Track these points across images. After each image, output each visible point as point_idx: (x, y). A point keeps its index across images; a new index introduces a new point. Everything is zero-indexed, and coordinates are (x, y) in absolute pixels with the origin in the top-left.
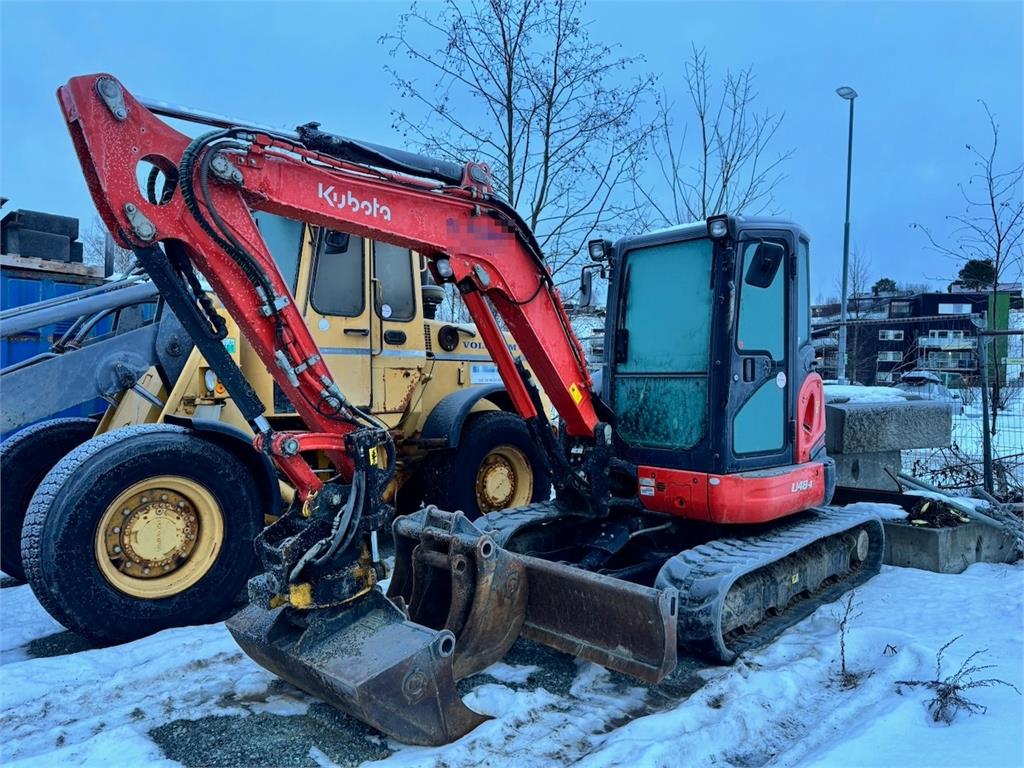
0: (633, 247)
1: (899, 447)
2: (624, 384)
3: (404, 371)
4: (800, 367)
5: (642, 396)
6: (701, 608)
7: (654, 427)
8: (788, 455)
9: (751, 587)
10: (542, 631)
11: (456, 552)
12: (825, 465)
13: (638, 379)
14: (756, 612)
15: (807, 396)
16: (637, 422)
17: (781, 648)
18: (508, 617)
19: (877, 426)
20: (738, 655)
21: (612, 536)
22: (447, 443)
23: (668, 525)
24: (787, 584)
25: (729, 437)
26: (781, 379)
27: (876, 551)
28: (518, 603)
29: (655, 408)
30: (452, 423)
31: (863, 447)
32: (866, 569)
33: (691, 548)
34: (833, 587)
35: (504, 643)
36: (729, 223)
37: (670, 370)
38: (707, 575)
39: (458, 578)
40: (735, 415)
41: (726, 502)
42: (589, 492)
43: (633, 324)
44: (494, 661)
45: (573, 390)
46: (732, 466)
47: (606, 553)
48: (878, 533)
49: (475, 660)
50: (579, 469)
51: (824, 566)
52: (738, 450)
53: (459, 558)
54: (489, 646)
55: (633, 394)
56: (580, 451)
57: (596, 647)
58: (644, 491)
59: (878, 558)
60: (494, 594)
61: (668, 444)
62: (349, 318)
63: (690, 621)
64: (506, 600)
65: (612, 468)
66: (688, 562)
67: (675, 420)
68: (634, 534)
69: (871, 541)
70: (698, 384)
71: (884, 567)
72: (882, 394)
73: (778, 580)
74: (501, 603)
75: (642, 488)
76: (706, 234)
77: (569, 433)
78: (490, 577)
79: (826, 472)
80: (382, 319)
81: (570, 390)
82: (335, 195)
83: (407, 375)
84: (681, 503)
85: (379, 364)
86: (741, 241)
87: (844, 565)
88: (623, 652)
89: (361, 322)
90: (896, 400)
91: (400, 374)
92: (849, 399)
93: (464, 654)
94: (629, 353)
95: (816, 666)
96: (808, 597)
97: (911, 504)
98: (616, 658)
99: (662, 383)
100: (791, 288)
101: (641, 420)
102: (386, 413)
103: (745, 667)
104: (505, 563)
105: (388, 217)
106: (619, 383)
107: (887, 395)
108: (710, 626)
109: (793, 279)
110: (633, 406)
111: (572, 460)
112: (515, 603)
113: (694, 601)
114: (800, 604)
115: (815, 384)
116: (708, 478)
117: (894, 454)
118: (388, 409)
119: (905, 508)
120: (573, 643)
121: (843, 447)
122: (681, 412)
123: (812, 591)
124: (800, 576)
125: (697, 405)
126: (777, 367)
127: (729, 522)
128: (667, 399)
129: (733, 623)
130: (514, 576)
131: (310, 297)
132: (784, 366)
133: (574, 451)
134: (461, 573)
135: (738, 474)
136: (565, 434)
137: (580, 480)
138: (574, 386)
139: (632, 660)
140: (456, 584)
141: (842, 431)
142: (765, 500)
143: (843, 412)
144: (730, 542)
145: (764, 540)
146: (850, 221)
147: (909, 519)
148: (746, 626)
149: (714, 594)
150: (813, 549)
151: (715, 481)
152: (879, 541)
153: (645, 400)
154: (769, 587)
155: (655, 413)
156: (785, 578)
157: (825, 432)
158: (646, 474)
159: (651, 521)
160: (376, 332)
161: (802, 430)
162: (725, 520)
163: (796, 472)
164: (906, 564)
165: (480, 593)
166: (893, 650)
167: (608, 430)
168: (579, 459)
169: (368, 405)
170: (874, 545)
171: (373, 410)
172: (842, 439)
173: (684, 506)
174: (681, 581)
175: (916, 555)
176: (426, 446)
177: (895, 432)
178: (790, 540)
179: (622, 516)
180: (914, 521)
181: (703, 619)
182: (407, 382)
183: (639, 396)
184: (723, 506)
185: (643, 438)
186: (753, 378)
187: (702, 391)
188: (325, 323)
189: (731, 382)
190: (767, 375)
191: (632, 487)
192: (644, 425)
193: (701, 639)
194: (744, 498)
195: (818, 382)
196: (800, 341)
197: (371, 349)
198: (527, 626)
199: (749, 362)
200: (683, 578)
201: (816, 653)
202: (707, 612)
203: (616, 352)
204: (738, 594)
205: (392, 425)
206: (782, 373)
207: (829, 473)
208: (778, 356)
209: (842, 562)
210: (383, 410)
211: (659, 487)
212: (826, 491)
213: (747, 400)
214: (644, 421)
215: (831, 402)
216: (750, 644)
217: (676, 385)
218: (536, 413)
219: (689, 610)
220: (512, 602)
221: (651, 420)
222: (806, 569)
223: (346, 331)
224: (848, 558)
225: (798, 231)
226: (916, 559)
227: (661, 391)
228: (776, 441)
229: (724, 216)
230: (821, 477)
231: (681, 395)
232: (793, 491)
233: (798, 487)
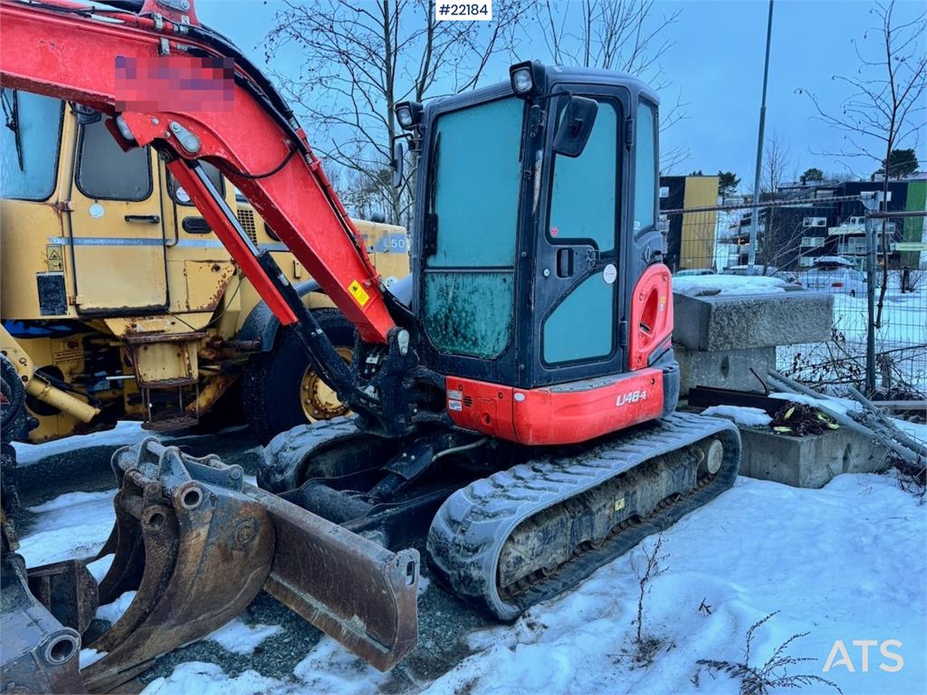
0: (442, 110)
1: (773, 343)
2: (433, 280)
3: (212, 265)
4: (637, 259)
5: (450, 296)
6: (474, 559)
7: (463, 331)
8: (619, 359)
9: (551, 524)
10: (283, 586)
11: (153, 502)
12: (665, 372)
13: (447, 274)
14: (560, 551)
15: (647, 291)
16: (446, 324)
17: (577, 603)
18: (241, 571)
19: (748, 321)
20: (521, 614)
21: (413, 457)
22: (259, 346)
23: (480, 443)
24: (607, 512)
25: (537, 343)
26: (610, 273)
27: (732, 462)
28: (258, 553)
29: (464, 309)
30: (267, 323)
31: (732, 343)
32: (711, 485)
33: (505, 469)
34: (670, 511)
35: (239, 599)
36: (537, 73)
37: (478, 265)
38: (487, 516)
39: (155, 535)
40: (547, 317)
41: (532, 422)
42: (381, 409)
43: (443, 208)
44: (220, 624)
45: (355, 289)
46: (541, 379)
47: (401, 479)
48: (734, 442)
49: (186, 629)
50: (366, 385)
51: (663, 484)
52: (549, 359)
53: (155, 509)
54: (209, 610)
55: (443, 293)
56: (375, 361)
57: (332, 615)
58: (453, 405)
59: (732, 469)
60: (213, 550)
61: (476, 351)
62: (130, 203)
63: (462, 573)
64: (235, 552)
65: (417, 379)
66: (474, 497)
67: (483, 326)
68: (440, 454)
69: (726, 450)
70: (505, 280)
71: (740, 479)
72: (758, 285)
73: (594, 510)
74: (226, 556)
75: (450, 401)
76: (512, 92)
77: (364, 339)
78: (204, 531)
79: (665, 380)
80: (176, 202)
81: (350, 289)
83: (217, 268)
84: (488, 420)
85: (175, 256)
86: (554, 95)
87: (689, 480)
88: (356, 624)
89: (150, 207)
90: (773, 291)
91: (207, 268)
92: (720, 291)
93: (164, 625)
94: (439, 242)
95: (610, 631)
96: (640, 522)
97: (775, 408)
98: (349, 632)
99: (470, 279)
100: (626, 159)
101: (451, 323)
102: (190, 312)
103: (527, 630)
104: (231, 506)
106: (429, 279)
107: (764, 285)
108: (482, 582)
109: (628, 148)
110: (441, 307)
111: (366, 371)
112: (251, 555)
113: (468, 550)
114: (625, 533)
115: (660, 278)
116: (513, 393)
117: (769, 351)
118: (192, 308)
119: (770, 413)
120: (311, 606)
121: (708, 343)
122: (489, 315)
123: (643, 515)
124: (626, 501)
125: (504, 307)
126: (605, 258)
127: (536, 443)
128: (475, 298)
129: (525, 569)
130: (247, 524)
131: (76, 177)
132: (613, 257)
133: (369, 360)
134: (157, 527)
135: (547, 389)
136: (360, 340)
137: (366, 397)
138: (355, 283)
139: (365, 636)
140: (151, 543)
141: (708, 325)
142: (579, 418)
143: (709, 306)
144: (538, 466)
145: (580, 463)
147: (772, 425)
148: (545, 569)
149: (487, 542)
150: (648, 468)
151: (519, 397)
152: (735, 451)
153: (454, 299)
154: (580, 519)
155: (464, 315)
156: (605, 506)
157: (673, 332)
158: (454, 386)
159: (463, 438)
160: (169, 218)
161: (637, 330)
162: (531, 441)
163: (622, 382)
164: (763, 476)
165: (186, 551)
166: (706, 609)
167: (403, 337)
168: (373, 370)
169: (162, 302)
170: (730, 455)
171: (172, 310)
172: (707, 335)
173: (490, 425)
174: (459, 523)
175: (775, 466)
176: (243, 350)
177: (768, 326)
178: (609, 462)
179: (431, 432)
180: (776, 429)
181: (475, 573)
182: (218, 276)
183: (448, 294)
184: (529, 426)
185: (453, 345)
186: (570, 273)
187: (509, 288)
188: (97, 209)
189: (538, 278)
190: (590, 268)
191: (440, 402)
192: (454, 329)
193: (475, 595)
194: (553, 415)
195: (664, 275)
196: (637, 227)
197: (164, 240)
198: (272, 580)
199: (565, 254)
200: (460, 520)
201: (616, 610)
202: (477, 565)
203: (425, 242)
204: (532, 534)
205: (198, 326)
206: (610, 265)
207: (670, 380)
208: (606, 245)
209: (686, 479)
210: (186, 310)
211: (466, 401)
212: (666, 402)
213: (562, 299)
214: (454, 323)
215: (699, 295)
216: (546, 593)
217: (483, 281)
218: (295, 319)
219: (463, 560)
220: (246, 556)
221: (460, 323)
222: (635, 492)
223: (127, 218)
224: (695, 473)
225: (636, 87)
226: (775, 469)
227: (469, 289)
228: (601, 344)
229: (528, 63)
230: (659, 387)
231: (488, 292)
232: (618, 404)
233: (625, 399)
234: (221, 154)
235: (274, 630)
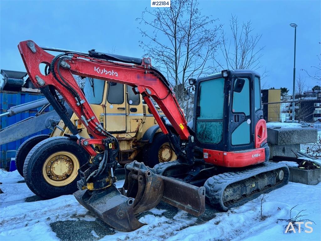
0: (202, 80)
1: (298, 143)
2: (199, 123)
3: (136, 120)
4: (256, 117)
5: (204, 127)
6: (216, 193)
7: (208, 137)
8: (252, 145)
9: (236, 188)
10: (167, 199)
11: (140, 175)
12: (265, 149)
13: (203, 122)
14: (238, 196)
15: (259, 126)
16: (203, 135)
17: (244, 207)
18: (157, 194)
19: (290, 136)
20: (229, 209)
21: (195, 171)
22: (149, 141)
23: (213, 167)
24: (250, 187)
25: (230, 140)
26: (249, 121)
27: (287, 177)
28: (161, 190)
29: (208, 131)
30: (150, 135)
31: (285, 143)
32: (280, 183)
34: (269, 188)
35: (156, 202)
36: (229, 72)
37: (212, 119)
38: (219, 183)
39: (140, 182)
40: (232, 133)
41: (229, 161)
42: (187, 157)
43: (202, 104)
44: (152, 208)
45: (181, 125)
46: (231, 149)
47: (192, 176)
48: (287, 171)
49: (146, 207)
50: (183, 150)
51: (266, 181)
52: (233, 144)
53: (141, 176)
54: (150, 203)
55: (202, 126)
56: (184, 144)
57: (182, 205)
58: (205, 157)
59: (287, 179)
60: (152, 187)
61: (212, 142)
62: (119, 105)
63: (213, 197)
64: (156, 189)
65: (195, 149)
66: (215, 179)
67: (214, 135)
68: (202, 170)
69: (285, 174)
70: (220, 123)
71: (289, 182)
72: (293, 126)
73: (247, 185)
74: (155, 190)
75: (204, 156)
76: (222, 76)
77: (181, 138)
78: (151, 182)
79: (266, 151)
80: (129, 104)
81: (180, 125)
82: (100, 70)
83: (137, 121)
84: (216, 161)
85: (128, 118)
86: (233, 78)
87: (274, 181)
88: (189, 206)
89: (123, 106)
90: (298, 127)
91: (135, 121)
92: (281, 127)
93: (142, 205)
94: (201, 114)
95: (253, 213)
96: (259, 192)
97: (300, 162)
98: (187, 208)
99: (210, 123)
100: (252, 92)
101: (204, 134)
102: (131, 132)
103: (231, 213)
104: (156, 178)
105: (117, 75)
106: (198, 123)
107: (295, 126)
108: (219, 199)
109: (253, 89)
110: (201, 130)
111: (182, 147)
112: (159, 190)
113: (215, 191)
114: (256, 194)
115: (263, 123)
116: (223, 153)
117: (298, 145)
118: (132, 131)
119: (298, 163)
120: (176, 203)
121: (278, 143)
122: (215, 132)
123: (260, 189)
124: (255, 185)
125: (220, 130)
126: (247, 118)
127: (230, 167)
128: (211, 128)
129: (229, 199)
130: (159, 182)
131: (107, 98)
132: (250, 117)
133: (183, 144)
134: (141, 181)
135: (233, 152)
136: (180, 139)
137: (183, 153)
138: (181, 124)
139: (192, 209)
140: (139, 184)
141: (278, 138)
142: (242, 160)
143: (278, 131)
144: (231, 173)
145: (242, 173)
146: (295, 67)
147: (299, 167)
148: (234, 200)
149: (220, 189)
150: (261, 176)
151: (225, 154)
152: (288, 174)
153: (205, 128)
154: (243, 188)
155: (208, 132)
156: (249, 185)
157: (267, 138)
158: (205, 151)
159: (208, 166)
160: (127, 108)
161: (257, 138)
162: (229, 166)
163: (253, 151)
164: (297, 182)
165: (147, 187)
166: (279, 209)
167: (192, 138)
168: (184, 147)
169: (125, 130)
170: (286, 175)
171: (127, 132)
172: (278, 140)
173: (216, 162)
174: (211, 185)
175: (301, 179)
176: (143, 143)
177: (297, 138)
178: (251, 173)
179: (199, 165)
180: (300, 168)
181: (217, 197)
182: (138, 123)
183: (203, 127)
184: (228, 162)
185: (205, 140)
186: (238, 121)
187: (221, 125)
188: (112, 106)
189: (230, 123)
190: (243, 120)
191: (201, 155)
192: (205, 136)
193: (217, 203)
194: (235, 159)
195: (264, 122)
196: (256, 109)
197: (126, 114)
198: (164, 198)
199: (237, 116)
200: (212, 184)
201: (255, 209)
202: (218, 195)
203: (197, 113)
204: (230, 190)
205: (133, 136)
206: (249, 119)
207: (267, 151)
208: (248, 114)
209: (273, 181)
210: (130, 132)
211: (209, 155)
212: (266, 157)
213: (236, 128)
214: (205, 135)
215: (275, 128)
216: (235, 205)
217: (214, 123)
218: (168, 133)
219: (213, 194)
220: (158, 190)
221: (207, 135)
222: (258, 183)
223: (118, 108)
224: (275, 179)
225: (254, 74)
226: (300, 180)
227: (210, 125)
228: (247, 141)
229: (226, 70)
230: (264, 153)
231: (215, 127)
232: (252, 157)
233: (254, 156)
234: (155, 94)
235: (165, 211)
